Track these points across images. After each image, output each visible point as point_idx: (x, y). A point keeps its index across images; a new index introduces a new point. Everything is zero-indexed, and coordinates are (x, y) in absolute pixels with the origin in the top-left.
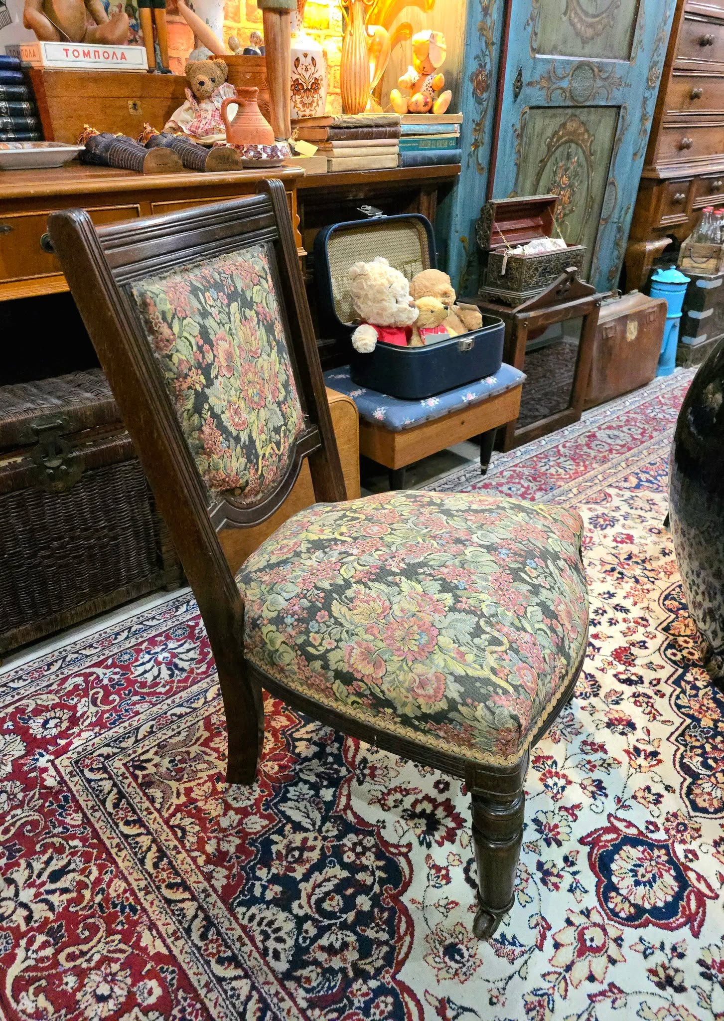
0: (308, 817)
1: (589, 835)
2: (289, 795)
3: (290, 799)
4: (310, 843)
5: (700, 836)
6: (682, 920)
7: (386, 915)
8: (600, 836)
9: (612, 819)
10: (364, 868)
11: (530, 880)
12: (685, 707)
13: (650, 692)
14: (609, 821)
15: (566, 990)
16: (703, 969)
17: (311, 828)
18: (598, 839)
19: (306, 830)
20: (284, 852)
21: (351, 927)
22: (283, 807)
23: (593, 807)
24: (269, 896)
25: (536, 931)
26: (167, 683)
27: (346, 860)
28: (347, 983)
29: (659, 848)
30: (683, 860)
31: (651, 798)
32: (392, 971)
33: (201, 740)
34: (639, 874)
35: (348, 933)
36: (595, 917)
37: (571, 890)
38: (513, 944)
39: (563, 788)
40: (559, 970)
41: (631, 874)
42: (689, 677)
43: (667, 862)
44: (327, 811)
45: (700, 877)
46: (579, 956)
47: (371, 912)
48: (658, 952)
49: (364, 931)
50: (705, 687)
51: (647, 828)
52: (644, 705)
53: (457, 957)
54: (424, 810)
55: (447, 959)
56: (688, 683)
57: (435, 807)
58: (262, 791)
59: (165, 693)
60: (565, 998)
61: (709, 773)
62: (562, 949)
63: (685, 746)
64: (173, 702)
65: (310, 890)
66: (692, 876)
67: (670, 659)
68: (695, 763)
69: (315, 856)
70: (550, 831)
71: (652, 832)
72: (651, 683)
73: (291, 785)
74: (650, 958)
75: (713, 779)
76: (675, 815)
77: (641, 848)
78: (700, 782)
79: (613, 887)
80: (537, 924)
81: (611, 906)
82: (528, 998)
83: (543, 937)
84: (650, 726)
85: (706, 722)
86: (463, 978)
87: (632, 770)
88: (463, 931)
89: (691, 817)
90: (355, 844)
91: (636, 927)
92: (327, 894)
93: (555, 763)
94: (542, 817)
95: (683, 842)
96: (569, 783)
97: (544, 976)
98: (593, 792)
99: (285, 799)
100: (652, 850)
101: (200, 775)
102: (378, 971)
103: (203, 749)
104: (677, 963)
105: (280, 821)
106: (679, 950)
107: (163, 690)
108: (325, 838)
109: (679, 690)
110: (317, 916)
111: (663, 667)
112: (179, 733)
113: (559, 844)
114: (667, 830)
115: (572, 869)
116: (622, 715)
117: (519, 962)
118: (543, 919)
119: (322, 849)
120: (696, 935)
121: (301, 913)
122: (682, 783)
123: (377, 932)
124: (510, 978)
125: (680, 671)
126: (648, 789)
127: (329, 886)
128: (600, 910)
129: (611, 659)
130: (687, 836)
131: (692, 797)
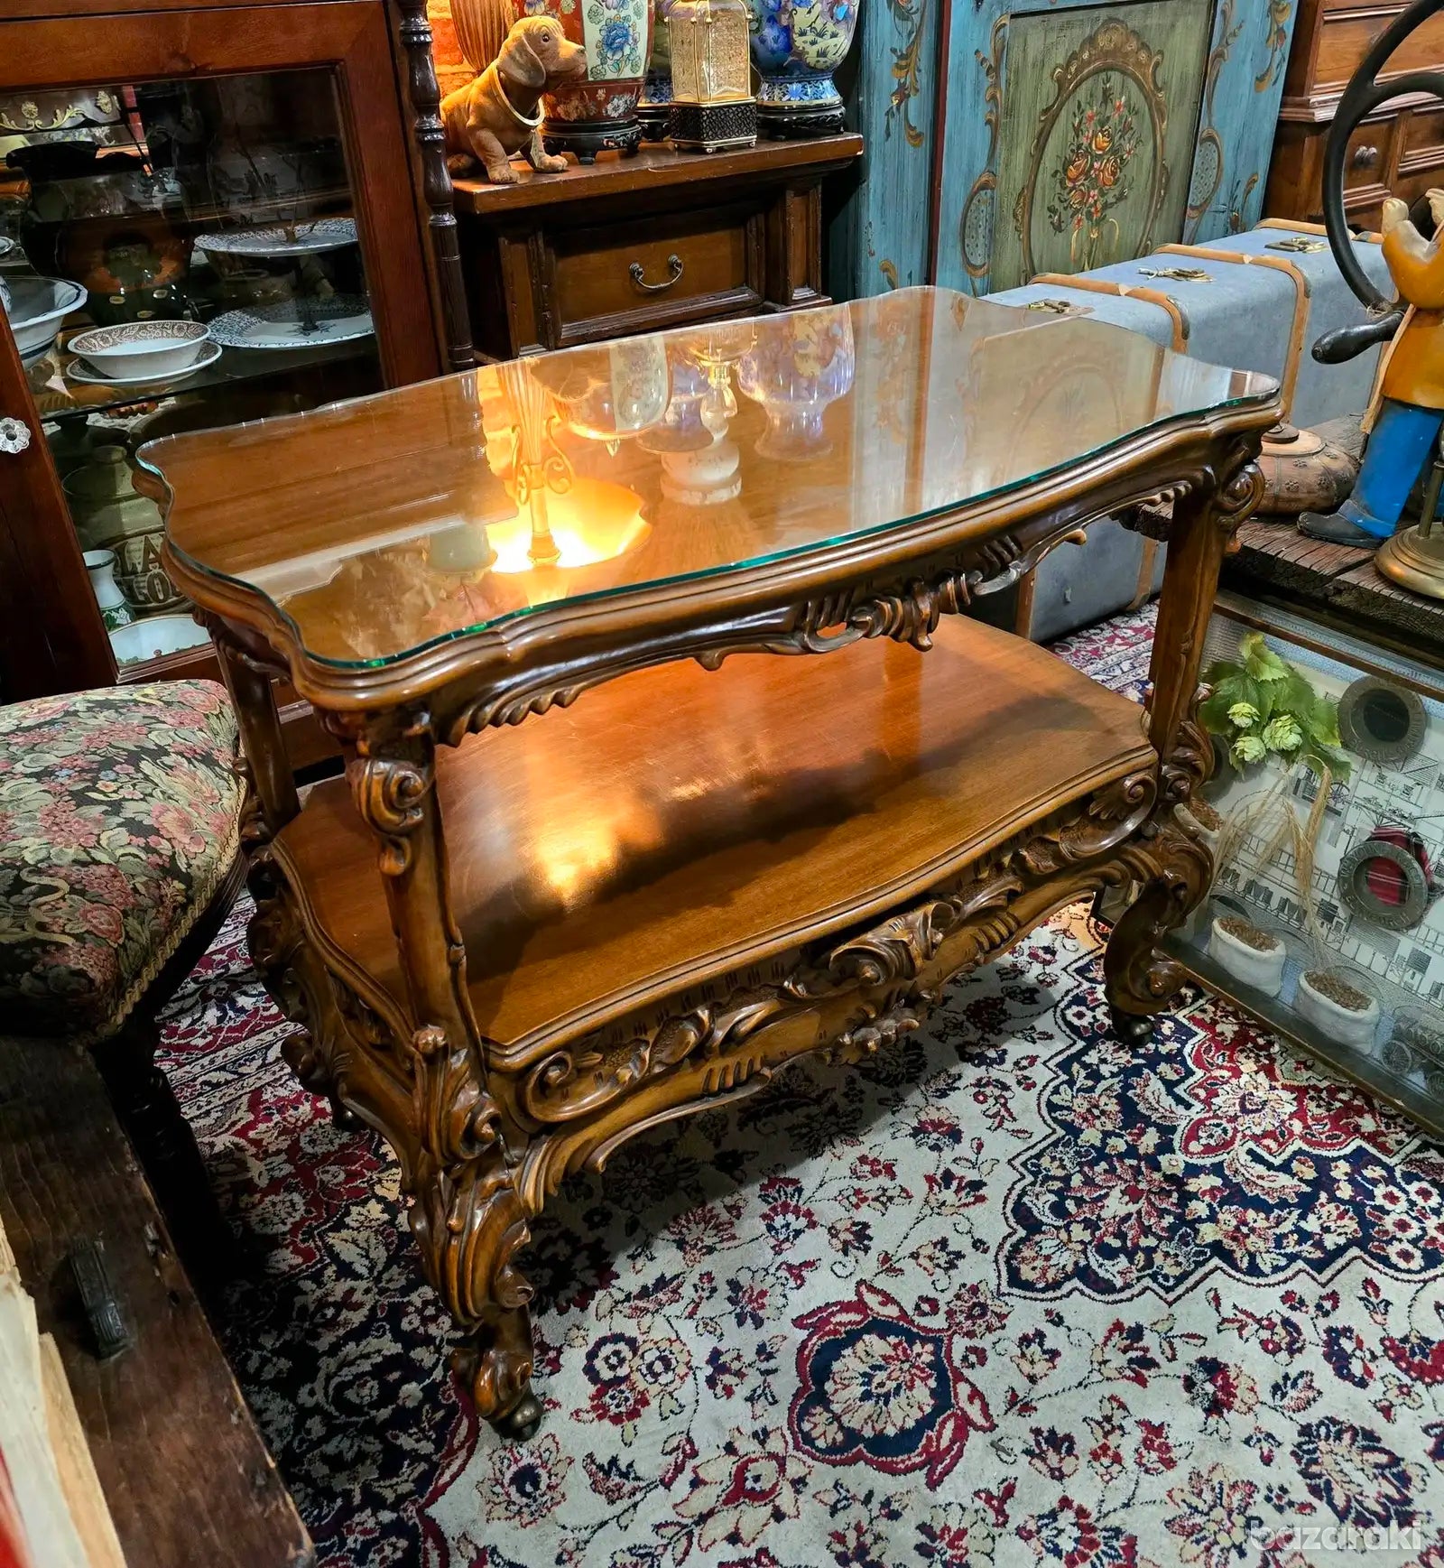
0: (367, 1257)
1: (812, 1314)
2: (347, 1220)
3: (348, 1227)
4: (357, 1297)
5: (1003, 1327)
6: (918, 1460)
7: (441, 1413)
8: (833, 1314)
9: (863, 1289)
10: (428, 1340)
11: (690, 1379)
12: (1062, 1108)
13: (1010, 1080)
14: (858, 1293)
15: (686, 1553)
16: (923, 1539)
17: (364, 1271)
18: (826, 1321)
19: (358, 1277)
20: (312, 1308)
21: (377, 1430)
22: (333, 1239)
23: (838, 1268)
24: (269, 1373)
25: (671, 1459)
26: (211, 1031)
27: (405, 1325)
28: (348, 1511)
29: (924, 1341)
30: (957, 1363)
31: (943, 1259)
32: (422, 1501)
33: (238, 1126)
34: (876, 1381)
35: (371, 1439)
36: (775, 1445)
37: (751, 1399)
38: (625, 1475)
39: (798, 1233)
40: (685, 1521)
41: (861, 1380)
42: (1092, 1058)
43: (930, 1365)
44: (400, 1247)
45: (975, 1394)
46: (726, 1502)
47: (418, 1409)
48: (857, 1506)
49: (397, 1437)
50: (1113, 1075)
51: (917, 1307)
52: (991, 1101)
53: (529, 1488)
54: (555, 1255)
55: (513, 1490)
56: (1085, 1066)
57: (576, 1252)
58: (308, 1211)
59: (202, 1049)
60: (680, 1563)
61: (1060, 1223)
62: (703, 1490)
63: (1035, 1175)
64: (212, 1062)
65: (333, 1369)
66: (964, 1390)
67: (1069, 1024)
68: (1041, 1205)
69: (357, 1318)
70: (750, 1301)
71: (924, 1314)
72: (1017, 1063)
73: (356, 1204)
74: (840, 1515)
75: (1063, 1235)
76: (974, 1290)
77: (892, 1339)
78: (1037, 1238)
79: (823, 1399)
80: (677, 1448)
81: (806, 1426)
82: (618, 1558)
83: (679, 1469)
84: (987, 1137)
85: (1091, 1136)
86: (527, 1518)
87: (927, 1211)
88: (553, 1448)
89: (1000, 1294)
90: (426, 1303)
91: (834, 1464)
92: (358, 1376)
93: (800, 1190)
94: (744, 1279)
95: (970, 1334)
96: (812, 1225)
97: (658, 1527)
98: (846, 1243)
99: (340, 1226)
100: (911, 1344)
101: (221, 1180)
102: (401, 1499)
103: (236, 1140)
104: (882, 1526)
105: (321, 1260)
106: (895, 1506)
107: (200, 1042)
108: (382, 1292)
109: (1065, 1077)
110: (332, 1409)
111: (1051, 1037)
112: (208, 1113)
113: (759, 1323)
114: (950, 1314)
115: (764, 1366)
116: (943, 1118)
117: (622, 1505)
118: (690, 1441)
119: (373, 1310)
120: (933, 1484)
121: (310, 1402)
122: (1005, 1238)
123: (418, 1441)
124: (603, 1524)
125: (1081, 1044)
126: (943, 1244)
127: (366, 1366)
128: (787, 1433)
129: (962, 1017)
130: (981, 1324)
131: (1014, 1262)
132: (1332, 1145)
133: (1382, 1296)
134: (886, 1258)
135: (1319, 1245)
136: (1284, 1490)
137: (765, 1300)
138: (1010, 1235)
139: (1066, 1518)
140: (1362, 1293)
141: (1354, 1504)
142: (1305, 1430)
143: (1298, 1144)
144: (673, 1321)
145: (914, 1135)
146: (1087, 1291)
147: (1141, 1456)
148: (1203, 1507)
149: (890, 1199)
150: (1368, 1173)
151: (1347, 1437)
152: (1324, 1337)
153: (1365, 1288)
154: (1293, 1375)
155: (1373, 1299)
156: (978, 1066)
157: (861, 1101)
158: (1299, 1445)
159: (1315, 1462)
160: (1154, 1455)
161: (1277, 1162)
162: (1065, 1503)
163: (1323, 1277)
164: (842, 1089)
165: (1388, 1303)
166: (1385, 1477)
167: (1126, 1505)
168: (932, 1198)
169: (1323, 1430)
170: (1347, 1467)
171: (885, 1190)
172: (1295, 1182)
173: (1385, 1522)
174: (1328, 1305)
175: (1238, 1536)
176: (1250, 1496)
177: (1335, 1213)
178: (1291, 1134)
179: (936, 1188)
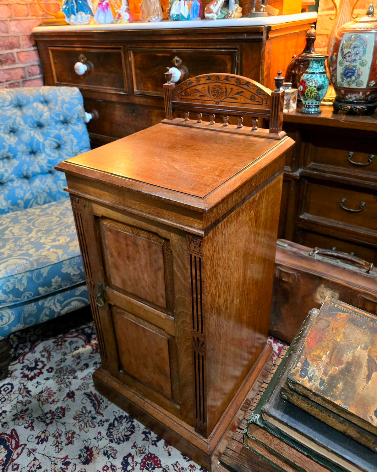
134: (34, 450)
137: (21, 420)
144: (16, 399)
145: (85, 447)
149: (57, 446)
156: (122, 464)
157: (99, 426)
164: (103, 419)
168: (58, 460)
171: (61, 444)
179: (62, 460)
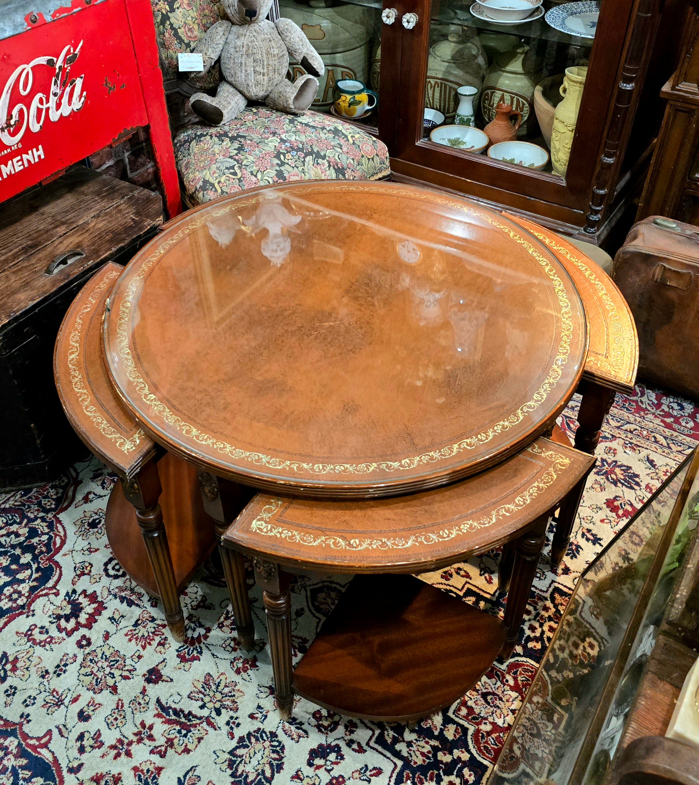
131: (325, 589)
132: (480, 751)
133: (373, 778)
135: (395, 741)
136: (238, 725)
138: (340, 585)
139: (202, 631)
140: (370, 767)
141: (239, 759)
142: (273, 735)
143: (471, 729)
146: (321, 624)
147: (238, 660)
148: (220, 688)
150: (466, 771)
151: (275, 756)
152: (333, 744)
153: (375, 768)
154: (303, 727)
155: (368, 773)
158: (264, 732)
159: (257, 740)
160: (240, 665)
161: (450, 714)
162: (209, 630)
163: (372, 744)
165: (369, 781)
166: (258, 775)
167: (213, 655)
169: (276, 743)
170: (259, 756)
172: (439, 726)
173: (233, 775)
174: (355, 746)
175: (210, 705)
176: (231, 710)
177: (425, 751)
178: (478, 724)
